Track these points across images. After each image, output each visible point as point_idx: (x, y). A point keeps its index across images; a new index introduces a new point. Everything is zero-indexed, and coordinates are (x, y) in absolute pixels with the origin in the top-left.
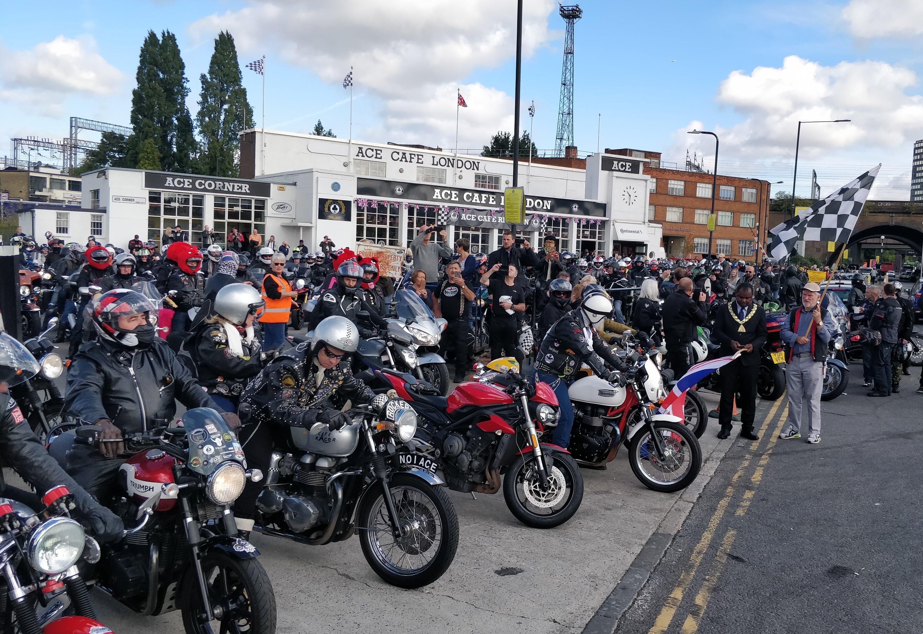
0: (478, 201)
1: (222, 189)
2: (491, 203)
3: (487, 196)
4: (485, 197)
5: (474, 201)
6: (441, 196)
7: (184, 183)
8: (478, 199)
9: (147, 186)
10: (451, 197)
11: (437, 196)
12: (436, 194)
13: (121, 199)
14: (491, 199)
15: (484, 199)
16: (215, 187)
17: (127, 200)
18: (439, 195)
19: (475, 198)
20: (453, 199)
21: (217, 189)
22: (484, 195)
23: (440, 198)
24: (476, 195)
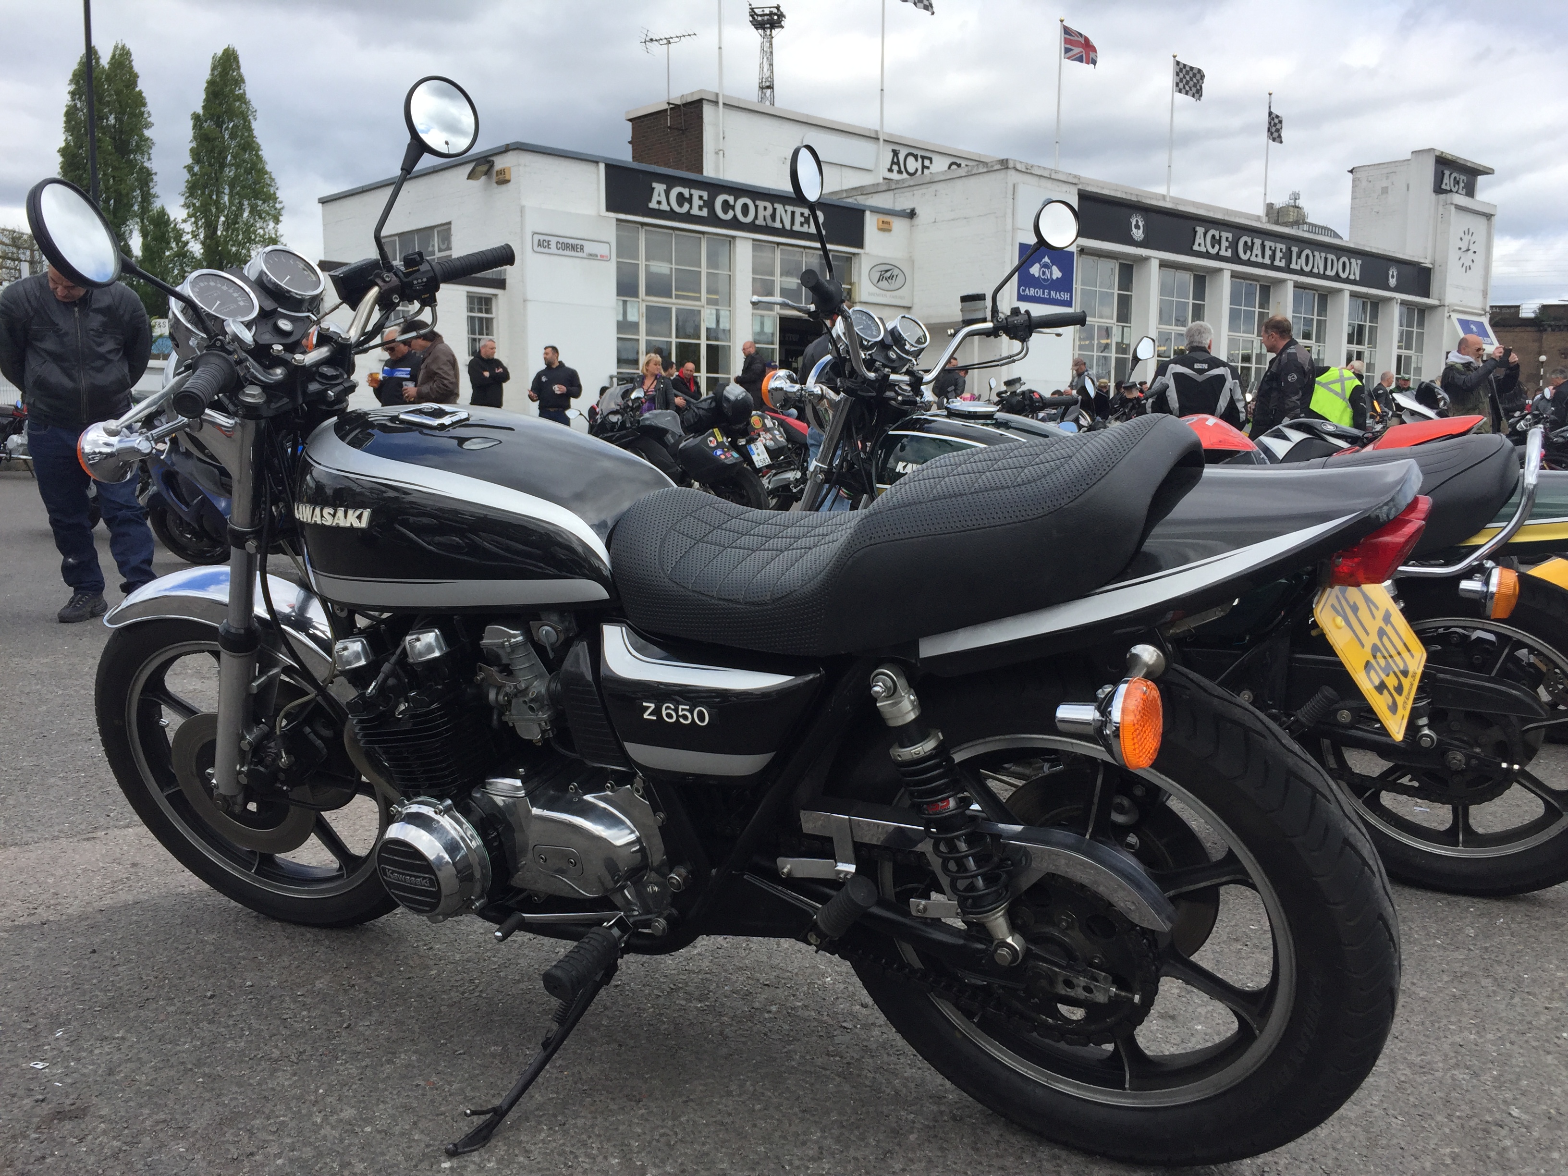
1: (770, 223)
2: (1277, 263)
4: (1270, 248)
5: (1253, 259)
6: (1206, 244)
7: (690, 201)
8: (1259, 252)
9: (610, 208)
10: (1220, 247)
11: (1199, 244)
12: (1197, 239)
13: (553, 245)
14: (1279, 255)
15: (1268, 253)
16: (756, 217)
17: (567, 247)
18: (1202, 240)
21: (760, 222)
22: (1268, 244)
23: (1203, 249)
24: (1258, 242)
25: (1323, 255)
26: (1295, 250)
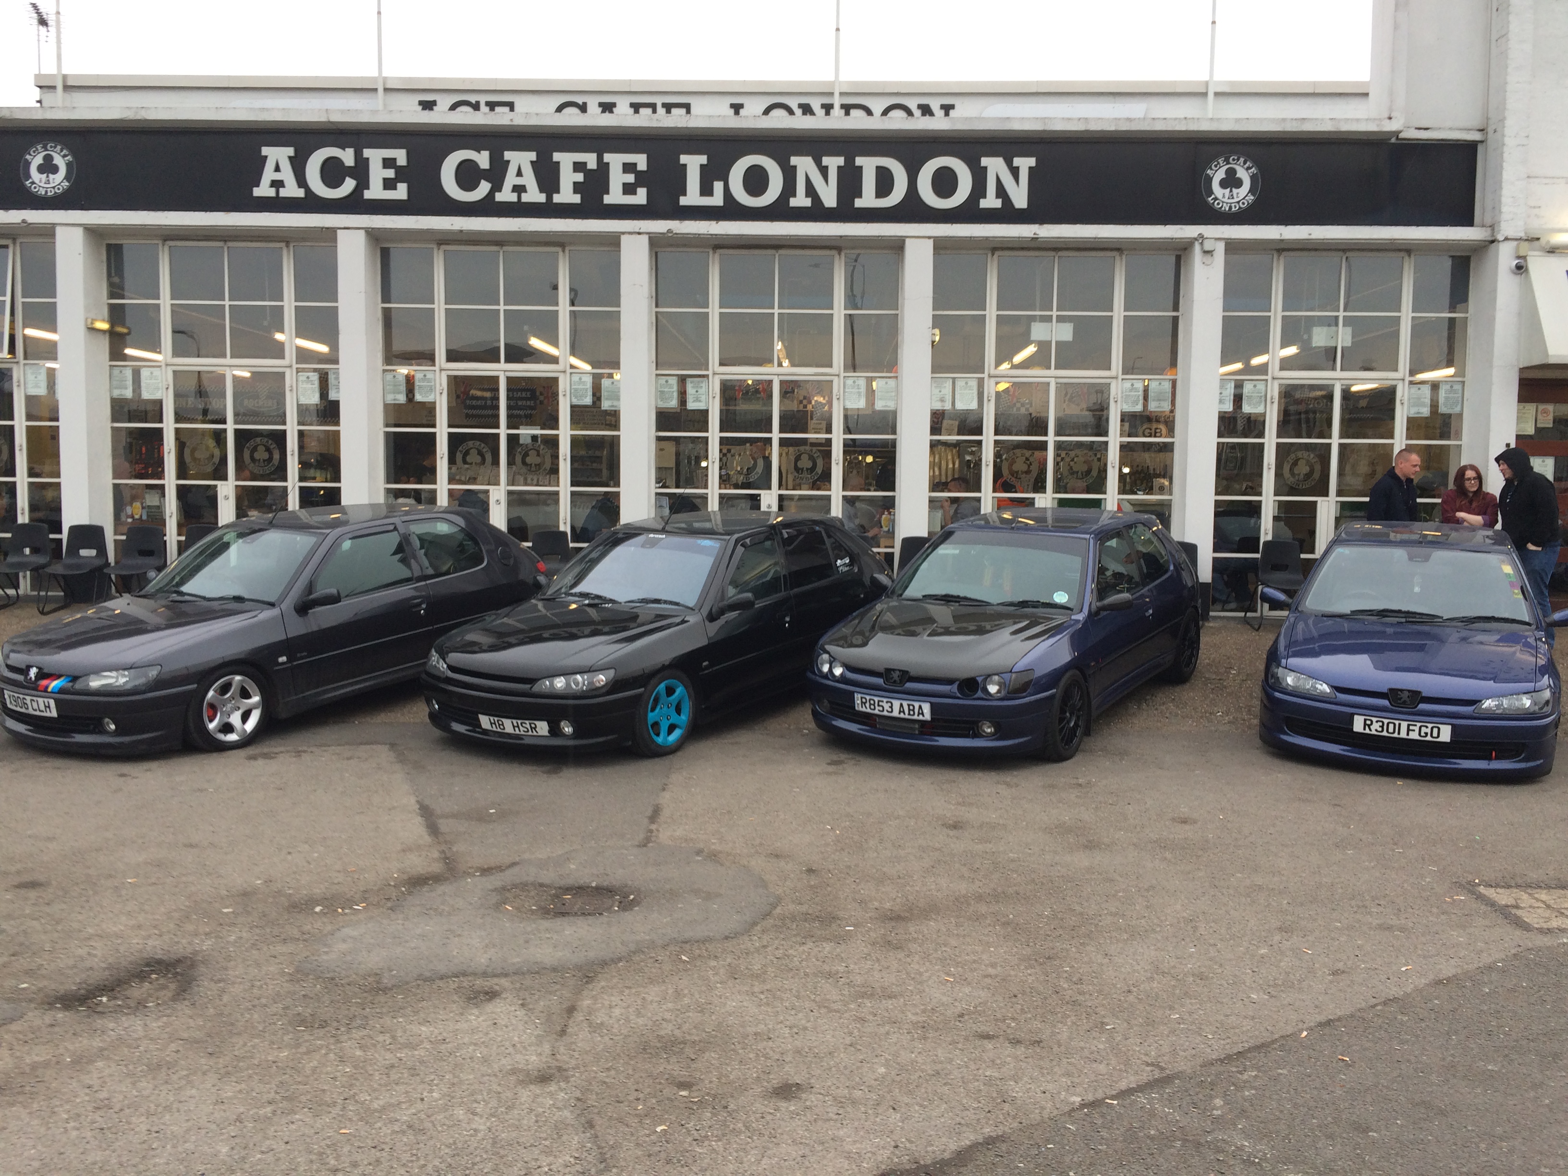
0: (534, 195)
2: (615, 196)
3: (590, 160)
4: (579, 167)
5: (505, 195)
6: (301, 181)
8: (529, 180)
10: (363, 183)
11: (277, 184)
12: (268, 175)
14: (617, 179)
15: (568, 178)
18: (287, 175)
19: (511, 179)
20: (375, 192)
22: (565, 160)
23: (292, 190)
24: (520, 162)
25: (834, 163)
26: (693, 164)
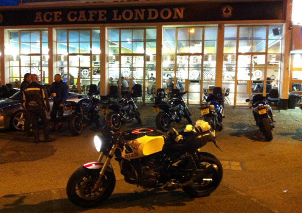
2: (100, 19)
3: (95, 12)
5: (80, 20)
6: (43, 19)
8: (84, 17)
10: (53, 19)
11: (38, 20)
14: (101, 15)
15: (91, 16)
18: (40, 18)
19: (80, 17)
20: (56, 20)
22: (91, 12)
23: (41, 21)
24: (82, 13)
25: (143, 10)
26: (115, 12)
